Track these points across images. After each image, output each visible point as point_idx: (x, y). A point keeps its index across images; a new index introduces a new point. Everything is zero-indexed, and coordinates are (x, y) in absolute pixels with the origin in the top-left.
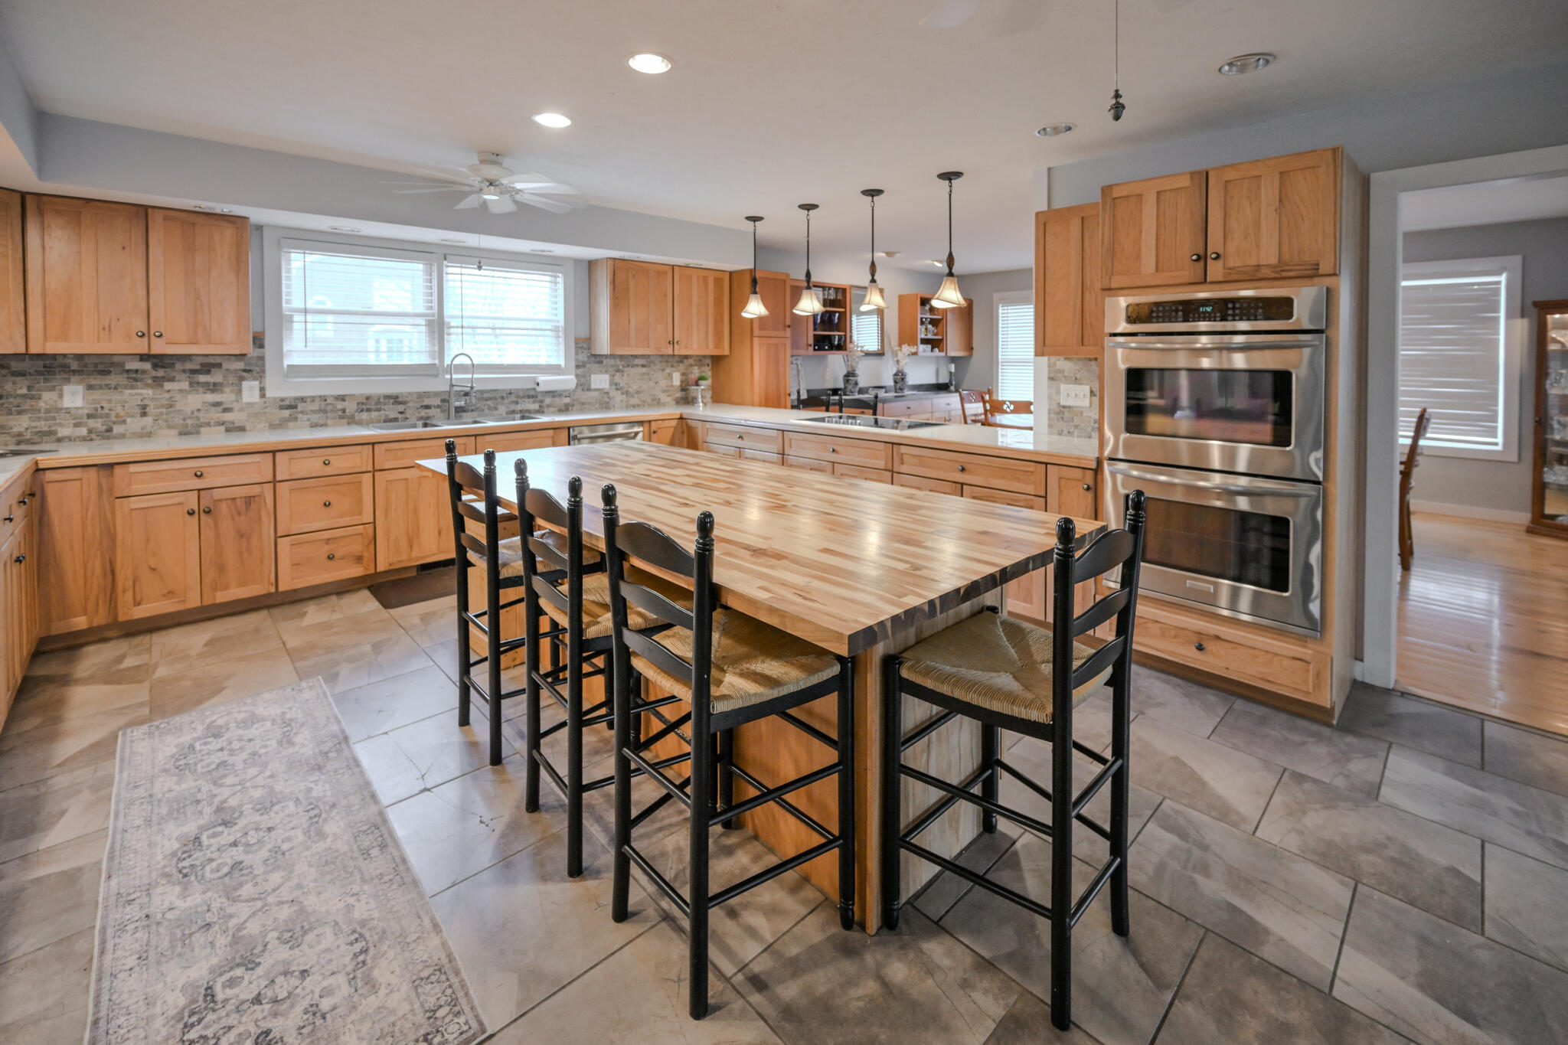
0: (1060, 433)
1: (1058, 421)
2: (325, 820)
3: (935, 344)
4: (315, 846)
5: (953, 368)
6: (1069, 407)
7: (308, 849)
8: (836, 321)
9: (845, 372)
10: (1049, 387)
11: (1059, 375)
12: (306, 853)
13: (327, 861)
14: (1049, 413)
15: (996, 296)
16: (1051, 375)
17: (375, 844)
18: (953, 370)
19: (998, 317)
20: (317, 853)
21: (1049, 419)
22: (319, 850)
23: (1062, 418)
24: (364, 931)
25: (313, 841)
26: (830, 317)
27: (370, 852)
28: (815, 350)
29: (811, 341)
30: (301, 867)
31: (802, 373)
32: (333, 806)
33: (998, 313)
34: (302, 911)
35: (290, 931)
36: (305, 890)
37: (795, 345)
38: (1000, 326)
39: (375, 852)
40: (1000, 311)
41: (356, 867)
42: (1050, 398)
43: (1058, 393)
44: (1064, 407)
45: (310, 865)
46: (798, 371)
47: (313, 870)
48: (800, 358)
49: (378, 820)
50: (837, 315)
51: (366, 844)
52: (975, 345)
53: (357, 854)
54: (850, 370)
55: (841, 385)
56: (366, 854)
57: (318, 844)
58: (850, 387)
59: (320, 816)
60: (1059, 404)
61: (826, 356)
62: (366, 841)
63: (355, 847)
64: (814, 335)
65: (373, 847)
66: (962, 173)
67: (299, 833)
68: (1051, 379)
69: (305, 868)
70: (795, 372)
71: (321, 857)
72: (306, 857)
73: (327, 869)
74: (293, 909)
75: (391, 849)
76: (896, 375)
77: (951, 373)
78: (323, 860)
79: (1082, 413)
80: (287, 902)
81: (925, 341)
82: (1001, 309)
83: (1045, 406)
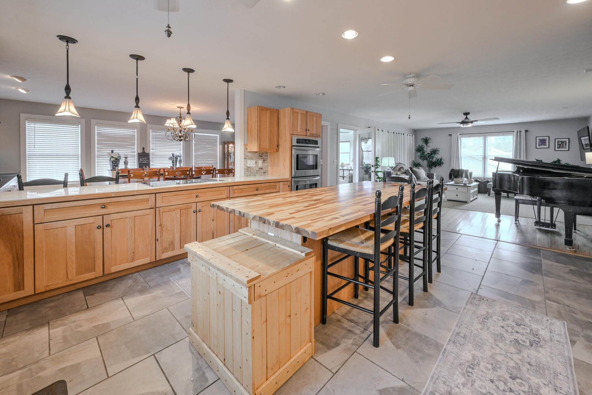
0: (247, 176)
2: (468, 362)
4: (479, 356)
6: (250, 167)
7: (482, 357)
10: (244, 161)
11: (248, 157)
12: (484, 356)
13: (479, 347)
14: (244, 170)
17: (460, 337)
19: (25, 129)
20: (480, 352)
21: (244, 172)
22: (479, 353)
23: (248, 171)
24: (482, 322)
25: (478, 358)
27: (463, 336)
30: (489, 353)
32: (461, 364)
34: (495, 341)
35: (502, 339)
36: (491, 345)
38: (27, 134)
39: (462, 335)
40: (27, 125)
41: (471, 337)
42: (245, 165)
43: (247, 163)
44: (248, 167)
45: (485, 351)
47: (485, 348)
49: (451, 342)
51: (462, 339)
53: (468, 339)
56: (465, 337)
57: (477, 355)
59: (469, 366)
62: (461, 340)
63: (466, 342)
65: (461, 337)
66: (233, 81)
67: (481, 368)
68: (245, 158)
69: (487, 352)
71: (480, 350)
72: (485, 355)
73: (480, 344)
74: (498, 343)
75: (457, 331)
78: (479, 348)
79: (253, 169)
80: (499, 347)
82: (27, 123)
83: (243, 167)
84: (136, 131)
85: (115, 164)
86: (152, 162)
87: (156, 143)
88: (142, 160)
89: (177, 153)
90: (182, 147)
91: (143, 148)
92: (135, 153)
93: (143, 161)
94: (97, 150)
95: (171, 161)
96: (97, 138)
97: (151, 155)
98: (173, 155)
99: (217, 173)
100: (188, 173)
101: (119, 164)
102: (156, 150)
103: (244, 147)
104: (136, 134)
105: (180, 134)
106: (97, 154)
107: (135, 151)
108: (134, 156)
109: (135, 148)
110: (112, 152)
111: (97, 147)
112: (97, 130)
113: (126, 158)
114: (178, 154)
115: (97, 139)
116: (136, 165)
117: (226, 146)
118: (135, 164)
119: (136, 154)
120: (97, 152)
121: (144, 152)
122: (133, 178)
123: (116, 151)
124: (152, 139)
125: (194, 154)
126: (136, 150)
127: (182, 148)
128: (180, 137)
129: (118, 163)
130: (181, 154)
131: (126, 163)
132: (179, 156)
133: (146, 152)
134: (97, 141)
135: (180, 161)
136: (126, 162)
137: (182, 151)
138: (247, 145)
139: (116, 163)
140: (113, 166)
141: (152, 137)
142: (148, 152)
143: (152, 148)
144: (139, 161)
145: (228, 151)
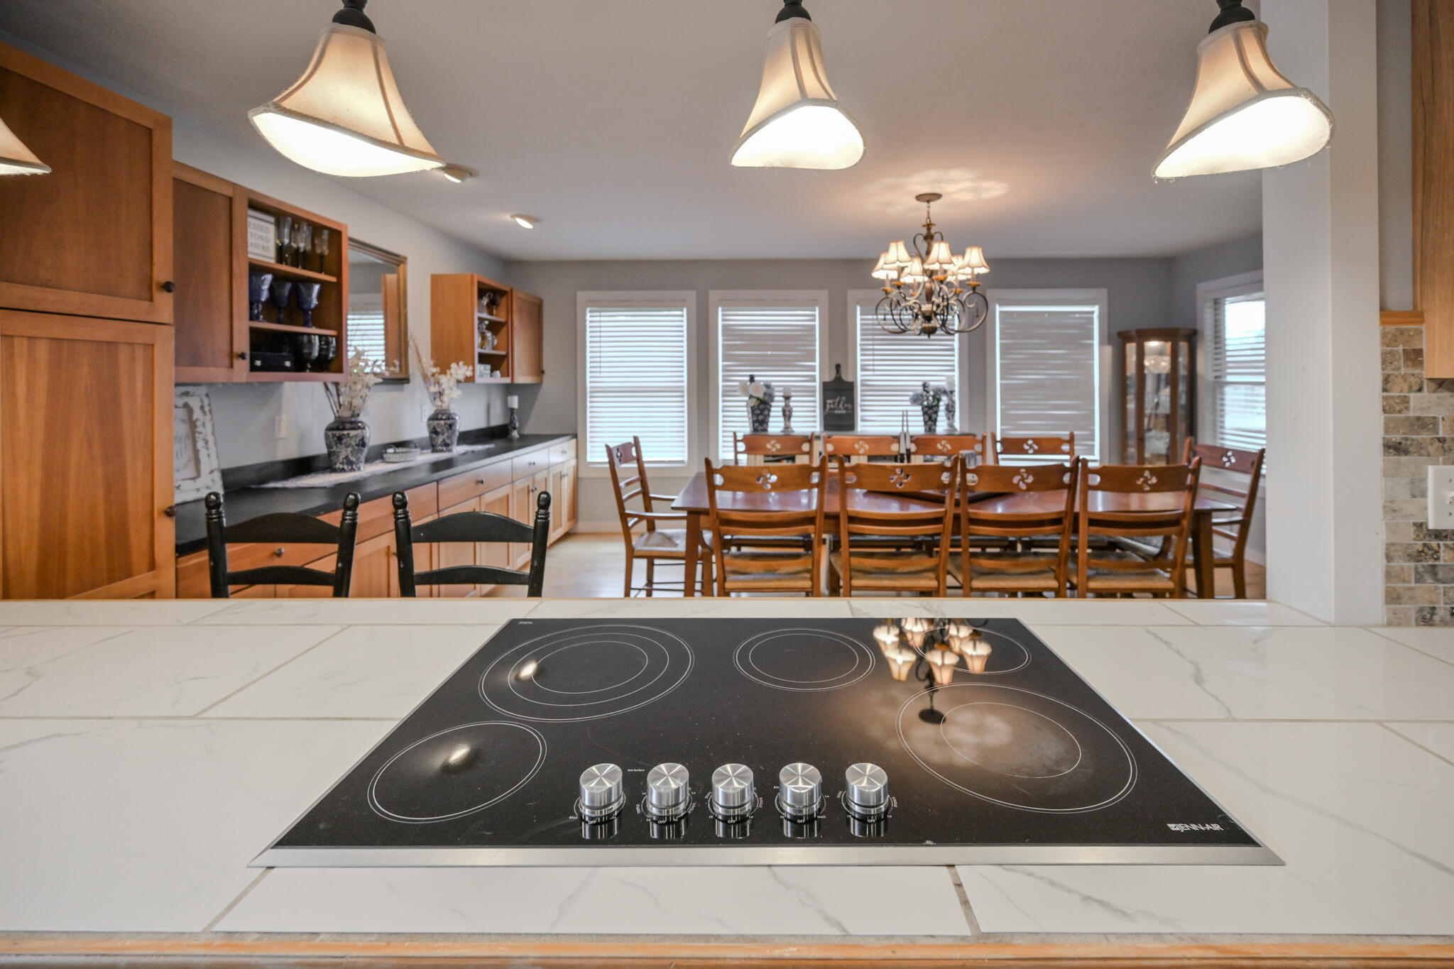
0: (1427, 618)
1: (1419, 579)
3: (495, 362)
5: (514, 402)
8: (315, 302)
9: (330, 419)
10: (1390, 473)
11: (1425, 436)
14: (1389, 558)
15: (582, 296)
16: (1395, 437)
18: (516, 405)
19: (585, 326)
21: (1389, 575)
23: (1433, 570)
26: (295, 291)
28: (253, 368)
29: (242, 343)
31: (205, 430)
33: (585, 321)
37: (188, 354)
38: (588, 339)
40: (588, 318)
42: (1390, 509)
43: (1418, 491)
44: (1438, 535)
46: (193, 425)
48: (202, 390)
50: (317, 287)
52: (547, 365)
54: (346, 414)
55: (318, 446)
58: (344, 452)
60: (1420, 526)
61: (281, 383)
64: (253, 331)
68: (1394, 448)
70: (181, 429)
76: (434, 418)
77: (512, 410)
81: (484, 359)
82: (588, 314)
83: (1374, 537)
84: (817, 313)
85: (758, 415)
86: (862, 410)
87: (873, 350)
88: (834, 403)
89: (938, 382)
90: (956, 358)
91: (838, 367)
92: (814, 381)
93: (834, 409)
94: (723, 376)
95: (920, 408)
96: (724, 340)
97: (859, 388)
98: (925, 386)
99: (1095, 488)
100: (945, 477)
101: (769, 415)
102: (874, 370)
103: (1387, 340)
104: (817, 323)
105: (926, 307)
106: (723, 386)
107: (814, 377)
108: (811, 392)
109: (814, 367)
110: (752, 379)
111: (723, 366)
112: (722, 318)
113: (787, 398)
114: (943, 385)
115: (723, 346)
116: (818, 419)
117: (1131, 348)
118: (815, 417)
119: (817, 384)
120: (724, 381)
121: (838, 379)
122: (722, 488)
123: (763, 377)
124: (862, 335)
125: (998, 382)
126: (816, 373)
127: (956, 363)
128: (928, 318)
129: (766, 412)
130: (951, 383)
131: (787, 414)
132: (945, 392)
133: (844, 378)
134: (723, 350)
135: (950, 410)
136: (787, 409)
137: (956, 373)
138: (1416, 315)
139: (761, 414)
140: (754, 422)
141: (862, 330)
142: (850, 379)
143: (862, 365)
144: (825, 407)
145: (1140, 366)
